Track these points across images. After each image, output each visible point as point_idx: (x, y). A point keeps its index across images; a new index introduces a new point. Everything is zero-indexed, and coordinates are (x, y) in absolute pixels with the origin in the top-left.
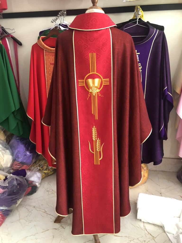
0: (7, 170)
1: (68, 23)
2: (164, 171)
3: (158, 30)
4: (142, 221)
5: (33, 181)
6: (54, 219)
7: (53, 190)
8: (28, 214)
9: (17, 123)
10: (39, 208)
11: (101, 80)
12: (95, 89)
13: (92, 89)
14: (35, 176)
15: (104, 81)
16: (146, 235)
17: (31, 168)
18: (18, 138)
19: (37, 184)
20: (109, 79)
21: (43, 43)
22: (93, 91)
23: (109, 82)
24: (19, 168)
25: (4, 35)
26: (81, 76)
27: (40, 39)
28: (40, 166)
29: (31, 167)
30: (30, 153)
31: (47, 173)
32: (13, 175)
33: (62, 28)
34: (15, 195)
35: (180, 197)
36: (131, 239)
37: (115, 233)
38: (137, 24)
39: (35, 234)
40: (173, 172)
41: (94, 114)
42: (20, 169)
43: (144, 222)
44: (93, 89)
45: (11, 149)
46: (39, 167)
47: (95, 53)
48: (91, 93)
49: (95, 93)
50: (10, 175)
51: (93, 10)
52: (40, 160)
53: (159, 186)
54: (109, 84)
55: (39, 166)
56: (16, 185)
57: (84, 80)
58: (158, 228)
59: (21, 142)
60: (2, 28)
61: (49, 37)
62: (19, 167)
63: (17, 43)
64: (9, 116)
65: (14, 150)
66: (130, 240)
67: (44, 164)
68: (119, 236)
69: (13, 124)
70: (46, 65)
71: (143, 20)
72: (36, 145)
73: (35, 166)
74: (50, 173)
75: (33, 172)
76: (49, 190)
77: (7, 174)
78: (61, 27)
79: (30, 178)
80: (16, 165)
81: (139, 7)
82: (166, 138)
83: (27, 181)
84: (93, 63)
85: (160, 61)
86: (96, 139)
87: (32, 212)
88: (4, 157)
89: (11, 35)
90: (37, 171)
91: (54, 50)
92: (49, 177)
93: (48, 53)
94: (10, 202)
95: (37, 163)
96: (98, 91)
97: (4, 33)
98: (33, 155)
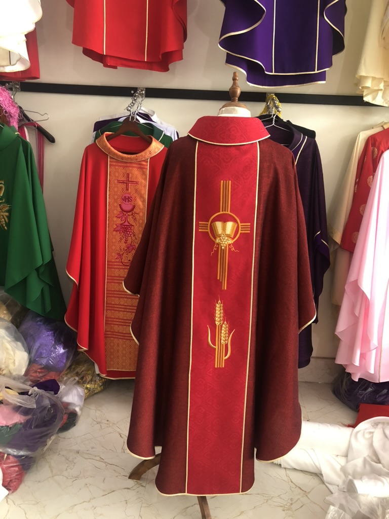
0: (23, 380)
3: (306, 137)
4: (282, 466)
5: (68, 404)
7: (108, 421)
8: (67, 465)
9: (42, 290)
10: (88, 454)
11: (236, 225)
12: (226, 238)
13: (221, 238)
14: (75, 392)
15: (242, 227)
16: (292, 489)
17: (61, 379)
18: (38, 319)
19: (77, 409)
20: (249, 224)
21: (109, 145)
22: (222, 242)
23: (249, 229)
24: (41, 377)
26: (204, 216)
27: (103, 138)
28: (77, 374)
29: (62, 376)
30: (64, 349)
31: (91, 389)
32: (39, 390)
33: (142, 121)
36: (268, 498)
38: (274, 124)
39: (91, 499)
41: (221, 281)
43: (285, 468)
44: (223, 239)
45: (25, 340)
46: (77, 376)
47: (230, 181)
48: (218, 244)
49: (225, 245)
50: (32, 389)
52: (79, 363)
53: (305, 407)
54: (249, 232)
57: (208, 222)
58: (312, 477)
59: (45, 326)
60: (21, 110)
61: (119, 135)
62: (41, 375)
63: (45, 137)
64: (28, 275)
65: (32, 343)
70: (109, 183)
71: (282, 119)
72: (77, 333)
73: (70, 375)
74: (97, 388)
75: (68, 386)
76: (101, 421)
78: (138, 118)
79: (65, 396)
80: (36, 372)
84: (225, 197)
87: (75, 461)
88: (14, 355)
89: (37, 124)
90: (75, 384)
91: (128, 158)
92: (96, 396)
93: (115, 162)
94: (37, 440)
95: (72, 369)
96: (231, 242)
97: (25, 120)
98: (68, 352)
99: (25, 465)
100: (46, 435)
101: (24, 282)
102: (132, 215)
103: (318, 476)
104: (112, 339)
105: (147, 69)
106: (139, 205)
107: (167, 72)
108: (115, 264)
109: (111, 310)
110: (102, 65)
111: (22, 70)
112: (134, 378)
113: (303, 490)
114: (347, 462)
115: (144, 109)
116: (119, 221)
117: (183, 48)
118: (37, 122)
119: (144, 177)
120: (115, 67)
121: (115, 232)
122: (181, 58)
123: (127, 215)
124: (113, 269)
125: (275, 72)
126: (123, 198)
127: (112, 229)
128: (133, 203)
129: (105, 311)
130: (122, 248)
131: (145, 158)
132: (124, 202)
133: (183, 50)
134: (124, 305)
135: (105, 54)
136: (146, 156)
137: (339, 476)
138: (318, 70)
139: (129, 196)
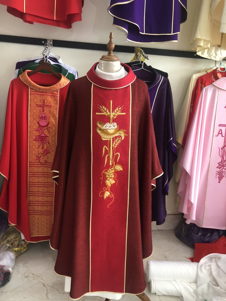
2: (161, 230)
3: (163, 77)
4: (157, 294)
5: (4, 266)
14: (8, 256)
19: (10, 269)
31: (19, 251)
33: (52, 63)
38: (143, 68)
40: (170, 230)
52: (8, 234)
55: (7, 242)
58: (176, 299)
61: (37, 72)
67: (14, 239)
70: (30, 106)
71: (147, 64)
72: (8, 214)
74: (23, 249)
76: (29, 275)
78: (50, 61)
85: (165, 109)
91: (44, 89)
92: (22, 255)
93: (34, 92)
95: (4, 239)
102: (47, 129)
103: (180, 298)
104: (34, 215)
105: (56, 26)
106: (52, 122)
107: (70, 29)
108: (35, 163)
109: (32, 196)
110: (23, 20)
116: (37, 134)
117: (81, 12)
119: (55, 102)
120: (32, 23)
121: (34, 141)
122: (80, 19)
123: (43, 129)
124: (33, 168)
125: (145, 33)
126: (40, 117)
127: (32, 140)
128: (48, 121)
129: (28, 197)
130: (40, 152)
131: (56, 89)
132: (41, 120)
133: (82, 14)
134: (42, 192)
135: (25, 12)
136: (57, 88)
137: (193, 297)
138: (173, 33)
139: (45, 116)
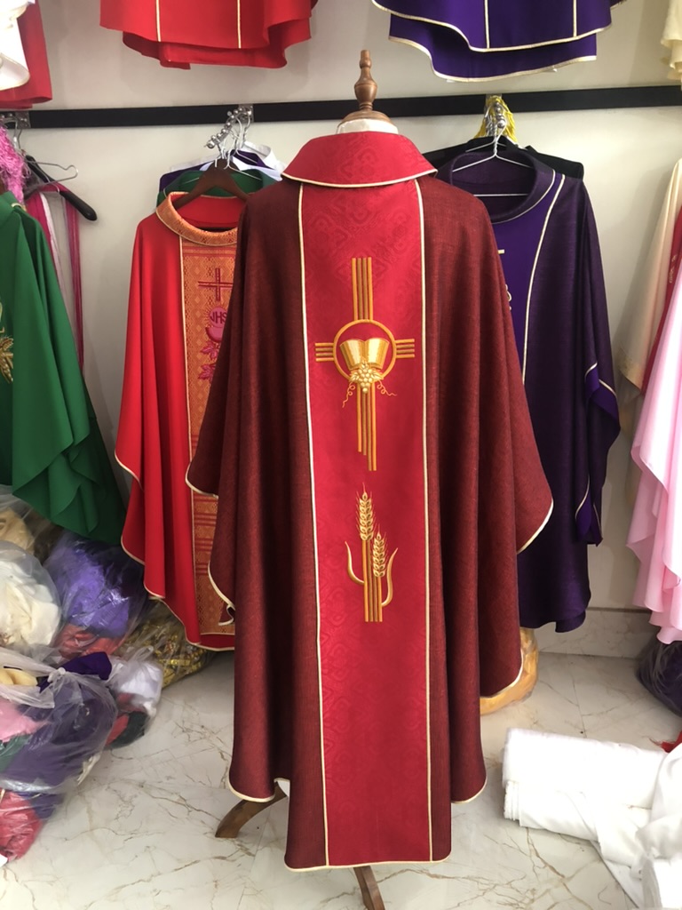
0: (44, 656)
1: (260, 148)
2: (593, 656)
3: (564, 176)
4: (521, 824)
5: (132, 696)
6: (215, 824)
7: (203, 727)
8: (119, 809)
9: (79, 490)
10: (160, 789)
11: (387, 344)
12: (370, 371)
13: (360, 371)
14: (141, 675)
15: (399, 346)
16: (537, 870)
17: (122, 650)
18: (78, 543)
19: (148, 706)
20: (413, 340)
21: (178, 217)
23: (413, 350)
24: (84, 648)
25: (35, 186)
26: (324, 331)
27: (167, 202)
28: (153, 641)
29: (123, 645)
30: (123, 595)
31: (179, 667)
32: (68, 673)
33: (242, 166)
34: (76, 739)
35: (651, 743)
36: (486, 887)
37: (434, 860)
38: (495, 154)
39: (152, 876)
40: (622, 657)
41: (365, 454)
42: (85, 654)
43: (527, 828)
44: (363, 372)
45: (54, 581)
46: (152, 644)
47: (370, 259)
48: (355, 384)
49: (368, 384)
50: (56, 671)
51: (363, 125)
52: (154, 622)
53: (578, 705)
54: (413, 356)
55: (150, 642)
56: (82, 704)
57: (333, 342)
58: (578, 846)
59: (88, 557)
60: (30, 162)
61: (199, 195)
62: (82, 644)
63: (79, 211)
64: (51, 465)
65: (65, 586)
66: (481, 887)
67: (168, 635)
68: (444, 877)
69: (64, 491)
70: (185, 288)
71: (514, 143)
72: (143, 566)
73: (138, 643)
74: (190, 666)
75: (131, 664)
76: (192, 726)
77: (47, 669)
78: (236, 161)
79: (122, 684)
80: (73, 638)
81: (499, 99)
82: (597, 539)
83: (114, 694)
84: (362, 292)
85: (573, 277)
86: (372, 534)
87: (135, 801)
88: (31, 609)
89: (61, 187)
90: (147, 659)
91: (214, 239)
92: (188, 681)
93: (193, 248)
94: (61, 765)
95: (143, 632)
96: (379, 377)
97: (36, 180)
98: (132, 603)
99: (43, 810)
100: (80, 755)
101: (45, 475)
103: (593, 847)
105: (247, 65)
107: (284, 68)
109: (204, 524)
110: (157, 62)
111: (18, 85)
112: (233, 648)
113: (558, 873)
114: (651, 819)
115: (250, 146)
116: (207, 360)
117: (310, 15)
118: (60, 183)
120: (186, 66)
121: (200, 381)
122: (307, 36)
125: (491, 47)
126: (212, 315)
127: (196, 376)
129: (193, 527)
132: (214, 323)
133: (310, 20)
135: (159, 40)
137: (633, 848)
138: (578, 35)
139: (223, 311)
